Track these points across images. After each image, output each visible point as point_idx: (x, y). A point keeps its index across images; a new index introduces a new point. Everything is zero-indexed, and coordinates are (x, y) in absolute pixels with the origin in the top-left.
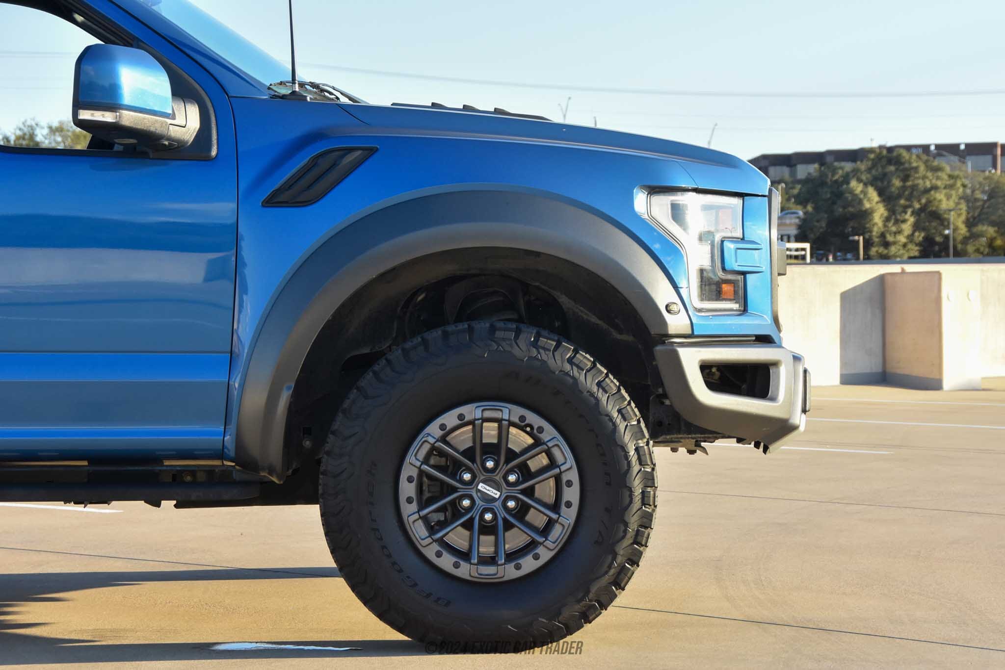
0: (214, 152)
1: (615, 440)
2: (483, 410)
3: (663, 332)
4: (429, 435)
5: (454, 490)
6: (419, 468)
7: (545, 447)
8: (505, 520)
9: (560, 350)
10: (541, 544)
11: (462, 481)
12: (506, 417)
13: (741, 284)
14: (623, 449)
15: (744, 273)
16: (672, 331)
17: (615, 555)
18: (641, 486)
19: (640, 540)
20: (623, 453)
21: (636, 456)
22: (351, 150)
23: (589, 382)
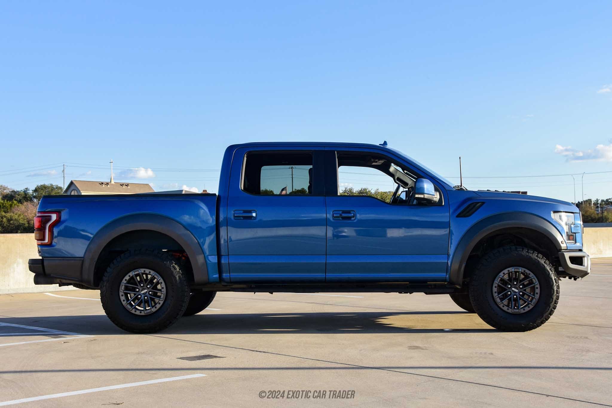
0: (443, 204)
1: (549, 277)
2: (514, 269)
3: (560, 249)
4: (500, 275)
5: (506, 290)
6: (498, 284)
7: (531, 279)
8: (519, 297)
9: (534, 253)
10: (530, 304)
11: (508, 287)
12: (520, 271)
13: (575, 236)
14: (551, 279)
15: (575, 233)
16: (563, 248)
17: (550, 307)
18: (556, 289)
19: (556, 303)
20: (551, 280)
21: (555, 281)
22: (479, 203)
23: (542, 262)
